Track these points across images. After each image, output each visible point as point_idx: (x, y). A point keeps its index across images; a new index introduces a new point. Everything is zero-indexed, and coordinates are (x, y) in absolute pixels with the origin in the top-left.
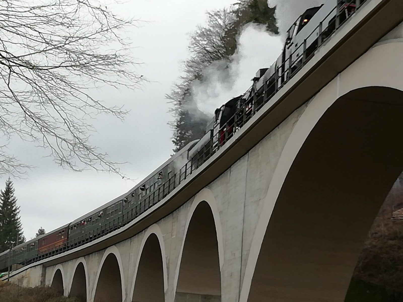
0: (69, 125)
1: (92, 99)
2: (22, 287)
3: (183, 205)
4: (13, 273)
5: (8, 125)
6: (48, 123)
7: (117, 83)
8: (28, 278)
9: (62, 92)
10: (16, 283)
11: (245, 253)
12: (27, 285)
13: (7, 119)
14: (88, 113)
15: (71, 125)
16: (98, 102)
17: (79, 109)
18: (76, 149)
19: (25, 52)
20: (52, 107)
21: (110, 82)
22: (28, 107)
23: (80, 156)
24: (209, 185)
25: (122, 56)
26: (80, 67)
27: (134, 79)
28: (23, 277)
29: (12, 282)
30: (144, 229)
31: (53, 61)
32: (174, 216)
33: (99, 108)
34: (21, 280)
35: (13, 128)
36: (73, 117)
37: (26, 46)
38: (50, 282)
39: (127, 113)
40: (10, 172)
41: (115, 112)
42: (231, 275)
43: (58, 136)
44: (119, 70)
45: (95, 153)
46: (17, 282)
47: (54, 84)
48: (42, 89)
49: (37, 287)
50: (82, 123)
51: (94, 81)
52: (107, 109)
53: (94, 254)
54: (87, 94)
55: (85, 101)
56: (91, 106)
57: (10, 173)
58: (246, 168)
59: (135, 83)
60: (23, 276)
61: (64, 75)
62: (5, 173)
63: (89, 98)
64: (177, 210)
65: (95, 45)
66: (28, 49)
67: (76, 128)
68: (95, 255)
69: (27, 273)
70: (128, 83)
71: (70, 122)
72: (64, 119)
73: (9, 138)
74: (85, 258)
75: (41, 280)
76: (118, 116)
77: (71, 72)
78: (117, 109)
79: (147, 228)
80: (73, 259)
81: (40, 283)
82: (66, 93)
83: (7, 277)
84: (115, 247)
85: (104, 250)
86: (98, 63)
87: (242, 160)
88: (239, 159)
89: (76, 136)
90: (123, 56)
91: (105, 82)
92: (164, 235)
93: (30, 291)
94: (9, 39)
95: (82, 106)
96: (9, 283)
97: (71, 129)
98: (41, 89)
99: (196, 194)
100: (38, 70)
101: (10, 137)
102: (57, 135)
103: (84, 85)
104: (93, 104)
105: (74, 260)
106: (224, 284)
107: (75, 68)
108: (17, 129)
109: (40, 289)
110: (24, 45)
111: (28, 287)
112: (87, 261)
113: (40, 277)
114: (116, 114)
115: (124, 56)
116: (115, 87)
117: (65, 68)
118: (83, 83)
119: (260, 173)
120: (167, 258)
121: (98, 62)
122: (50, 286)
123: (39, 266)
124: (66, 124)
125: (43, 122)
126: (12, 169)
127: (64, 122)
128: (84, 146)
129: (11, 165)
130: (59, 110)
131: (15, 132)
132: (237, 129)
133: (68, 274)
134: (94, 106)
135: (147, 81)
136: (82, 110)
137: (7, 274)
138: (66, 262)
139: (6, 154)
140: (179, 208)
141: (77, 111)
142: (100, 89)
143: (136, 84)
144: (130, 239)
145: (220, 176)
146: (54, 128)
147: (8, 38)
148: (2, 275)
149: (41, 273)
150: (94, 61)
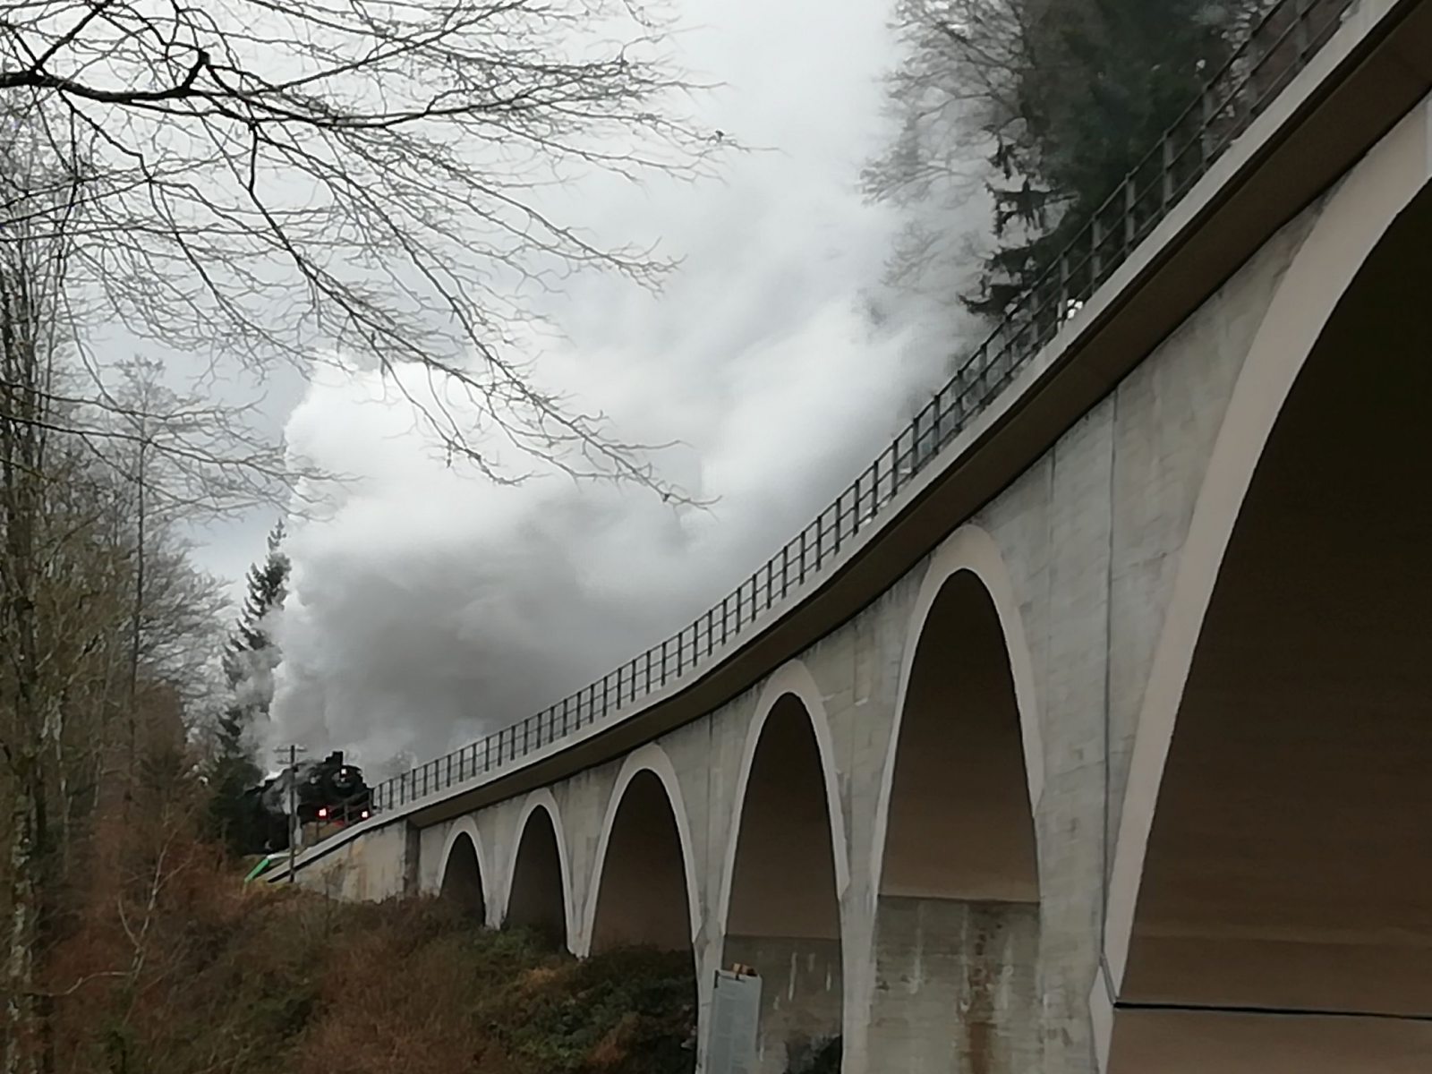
0: (470, 318)
1: (547, 224)
2: (341, 901)
3: (889, 587)
4: (308, 855)
5: (256, 332)
6: (394, 317)
7: (631, 162)
8: (358, 870)
9: (438, 202)
10: (316, 890)
11: (1118, 746)
12: (355, 891)
13: (251, 311)
14: (534, 274)
15: (476, 319)
16: (569, 232)
17: (502, 261)
18: (499, 406)
19: (304, 70)
20: (407, 259)
21: (608, 158)
22: (323, 264)
23: (515, 431)
24: (979, 514)
25: (647, 66)
26: (500, 110)
27: (693, 142)
28: (340, 867)
29: (303, 884)
30: (757, 681)
31: (403, 95)
32: (860, 628)
33: (573, 254)
34: (334, 877)
35: (273, 343)
36: (480, 290)
37: (307, 51)
38: (434, 881)
39: (672, 266)
40: (273, 497)
41: (632, 267)
42: (1073, 829)
43: (435, 360)
44: (640, 112)
45: (564, 413)
46: (323, 883)
47: (411, 174)
48: (372, 196)
49: (391, 900)
50: (515, 310)
51: (552, 158)
52: (602, 256)
53: (584, 774)
54: (529, 207)
55: (523, 232)
56: (544, 247)
57: (272, 500)
58: (1111, 444)
59: (697, 158)
60: (342, 862)
61: (442, 142)
62: (255, 504)
63: (534, 220)
64: (870, 607)
65: (550, 31)
66: (312, 59)
67: (493, 327)
68: (588, 776)
69: (355, 852)
70: (672, 157)
71: (472, 309)
72: (450, 300)
73: (263, 378)
74: (552, 792)
75: (403, 873)
76: (642, 280)
77: (468, 130)
78: (636, 255)
79: (767, 674)
80: (511, 797)
81: (401, 882)
82: (453, 204)
83: (286, 867)
84: (657, 746)
85: (618, 760)
86: (561, 92)
87: (1094, 418)
88: (1084, 413)
89: (495, 357)
90: (651, 67)
91: (588, 159)
92: (828, 698)
93: (368, 915)
94: (246, 28)
95: (513, 249)
96: (294, 889)
97: (475, 334)
98: (365, 195)
99: (934, 547)
100: (351, 130)
101: (266, 375)
102: (428, 356)
103: (517, 175)
104: (553, 240)
105: (515, 799)
106: (1047, 859)
107: (482, 115)
108: (287, 345)
109: (404, 907)
110: (298, 47)
111: (360, 901)
112: (562, 799)
113: (401, 862)
114: (636, 274)
115: (652, 64)
116: (627, 175)
117: (446, 116)
118: (512, 167)
119: (1161, 460)
120: (840, 777)
121: (562, 88)
122: (437, 893)
123: (396, 826)
124: (456, 314)
125: (378, 314)
126: (278, 489)
127: (451, 308)
128: (524, 391)
129: (274, 474)
130: (431, 268)
131: (280, 355)
132: (1072, 307)
133: (498, 848)
134: (556, 247)
135: (740, 148)
136: (511, 263)
137: (285, 859)
138: (490, 808)
139: (257, 437)
140: (878, 600)
141: (495, 267)
142: (573, 184)
143: (699, 162)
144: (708, 716)
145: (1018, 481)
146: (419, 336)
147: (241, 23)
148: (270, 862)
149: (403, 850)
150: (549, 88)
